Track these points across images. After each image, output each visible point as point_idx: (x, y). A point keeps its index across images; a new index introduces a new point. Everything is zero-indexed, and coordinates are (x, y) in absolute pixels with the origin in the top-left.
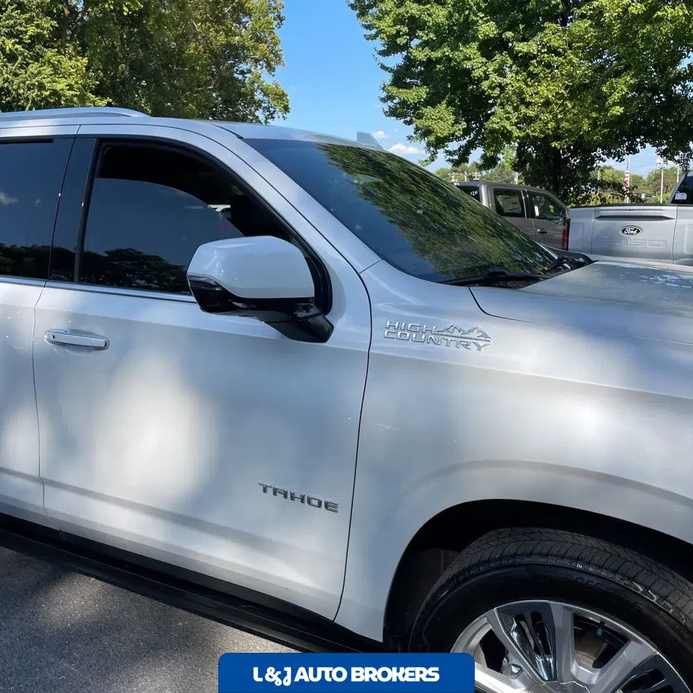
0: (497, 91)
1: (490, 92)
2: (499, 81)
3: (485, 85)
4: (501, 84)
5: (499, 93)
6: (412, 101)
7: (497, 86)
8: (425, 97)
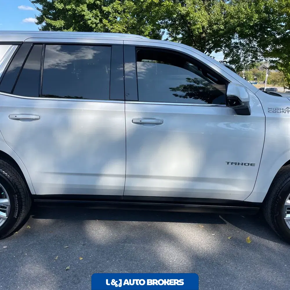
0: (94, 26)
1: (92, 25)
2: (95, 21)
3: (89, 22)
4: (96, 22)
5: (95, 26)
6: (58, 27)
7: (94, 23)
8: (63, 25)
